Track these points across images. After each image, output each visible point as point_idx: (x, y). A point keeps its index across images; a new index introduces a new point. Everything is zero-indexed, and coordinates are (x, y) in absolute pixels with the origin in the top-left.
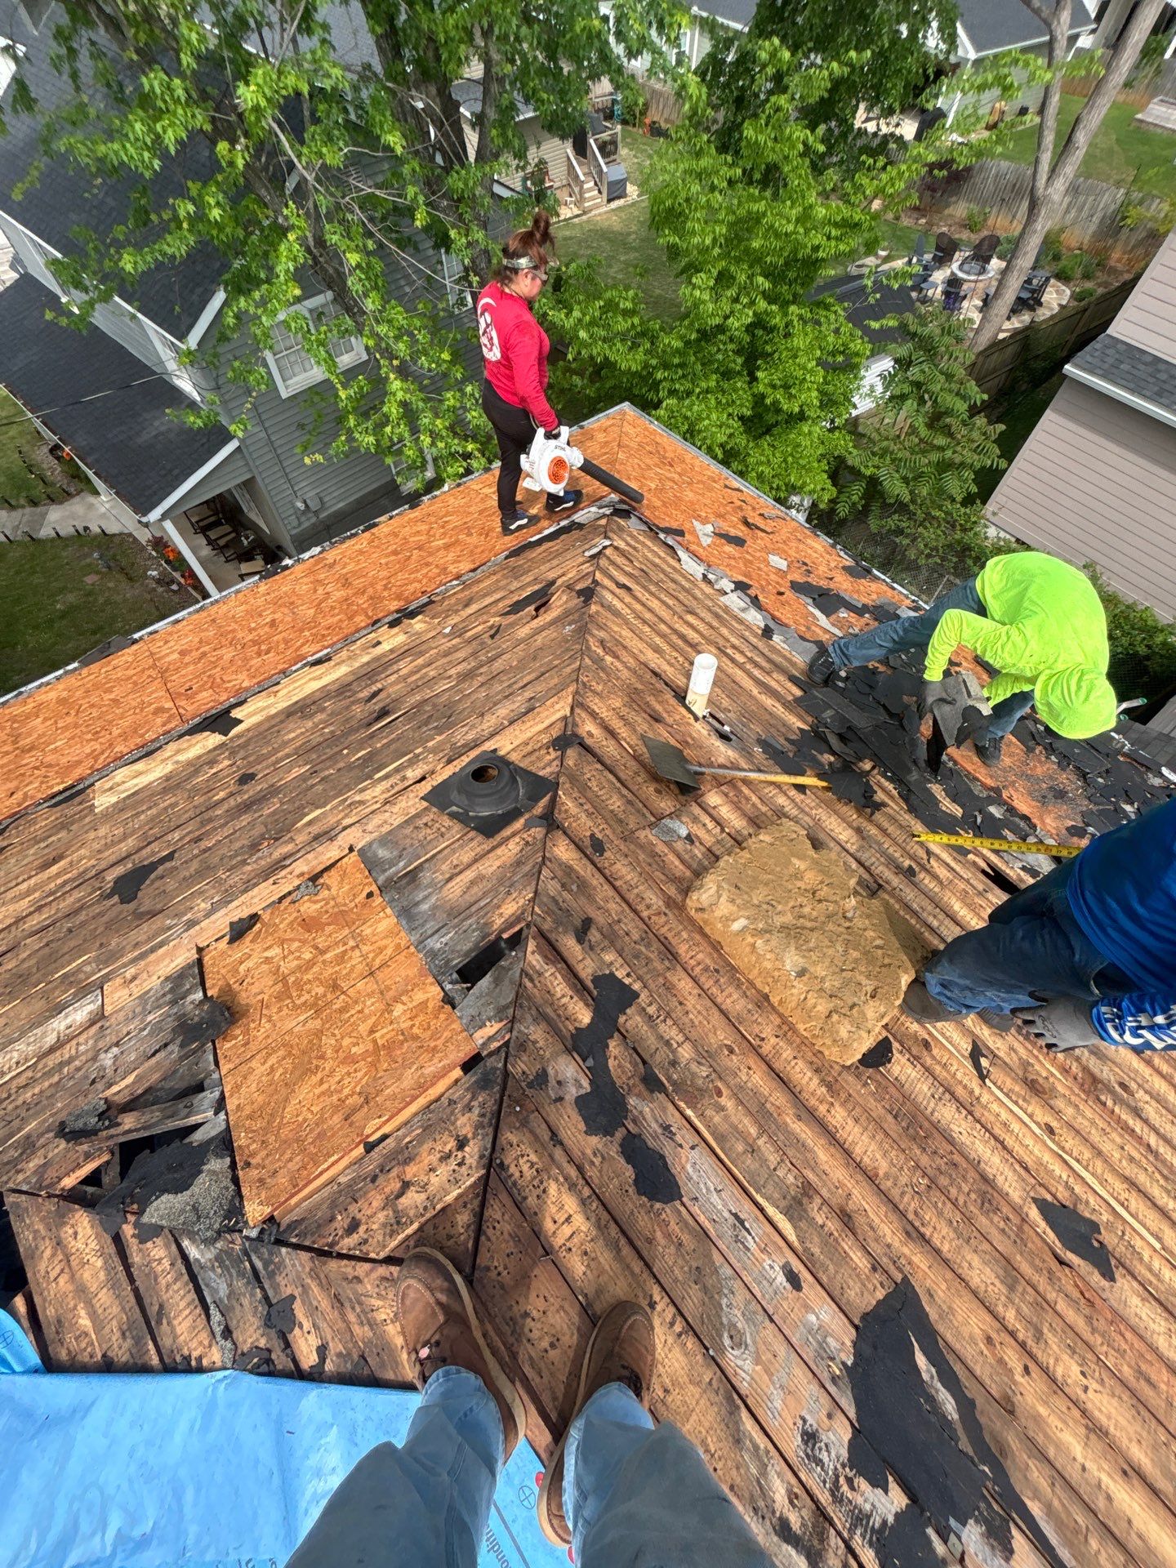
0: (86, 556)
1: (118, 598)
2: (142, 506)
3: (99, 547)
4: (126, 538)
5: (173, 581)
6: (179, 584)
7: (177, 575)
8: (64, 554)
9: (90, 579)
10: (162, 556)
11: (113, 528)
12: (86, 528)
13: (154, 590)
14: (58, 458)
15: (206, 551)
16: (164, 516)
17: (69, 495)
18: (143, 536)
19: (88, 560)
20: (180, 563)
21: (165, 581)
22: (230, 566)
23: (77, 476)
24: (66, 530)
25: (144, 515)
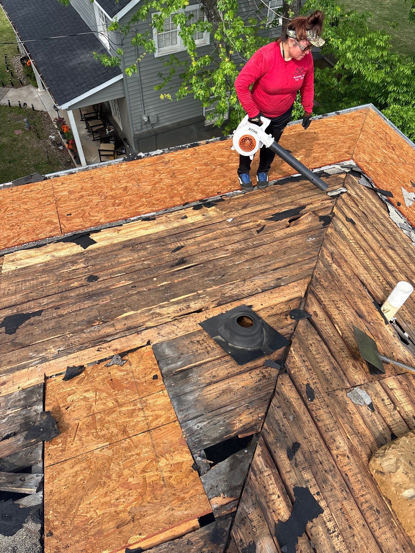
0: (19, 119)
1: (29, 146)
2: (60, 100)
3: (28, 116)
4: (44, 115)
5: (61, 145)
6: (64, 146)
7: (64, 141)
8: (9, 116)
9: (18, 132)
10: (60, 128)
11: (38, 107)
12: (25, 104)
13: (50, 146)
14: (24, 64)
15: (84, 132)
16: (70, 108)
17: (22, 84)
18: (54, 116)
19: (20, 122)
20: (68, 135)
21: (57, 143)
22: (94, 143)
23: (30, 76)
24: (14, 103)
25: (60, 105)
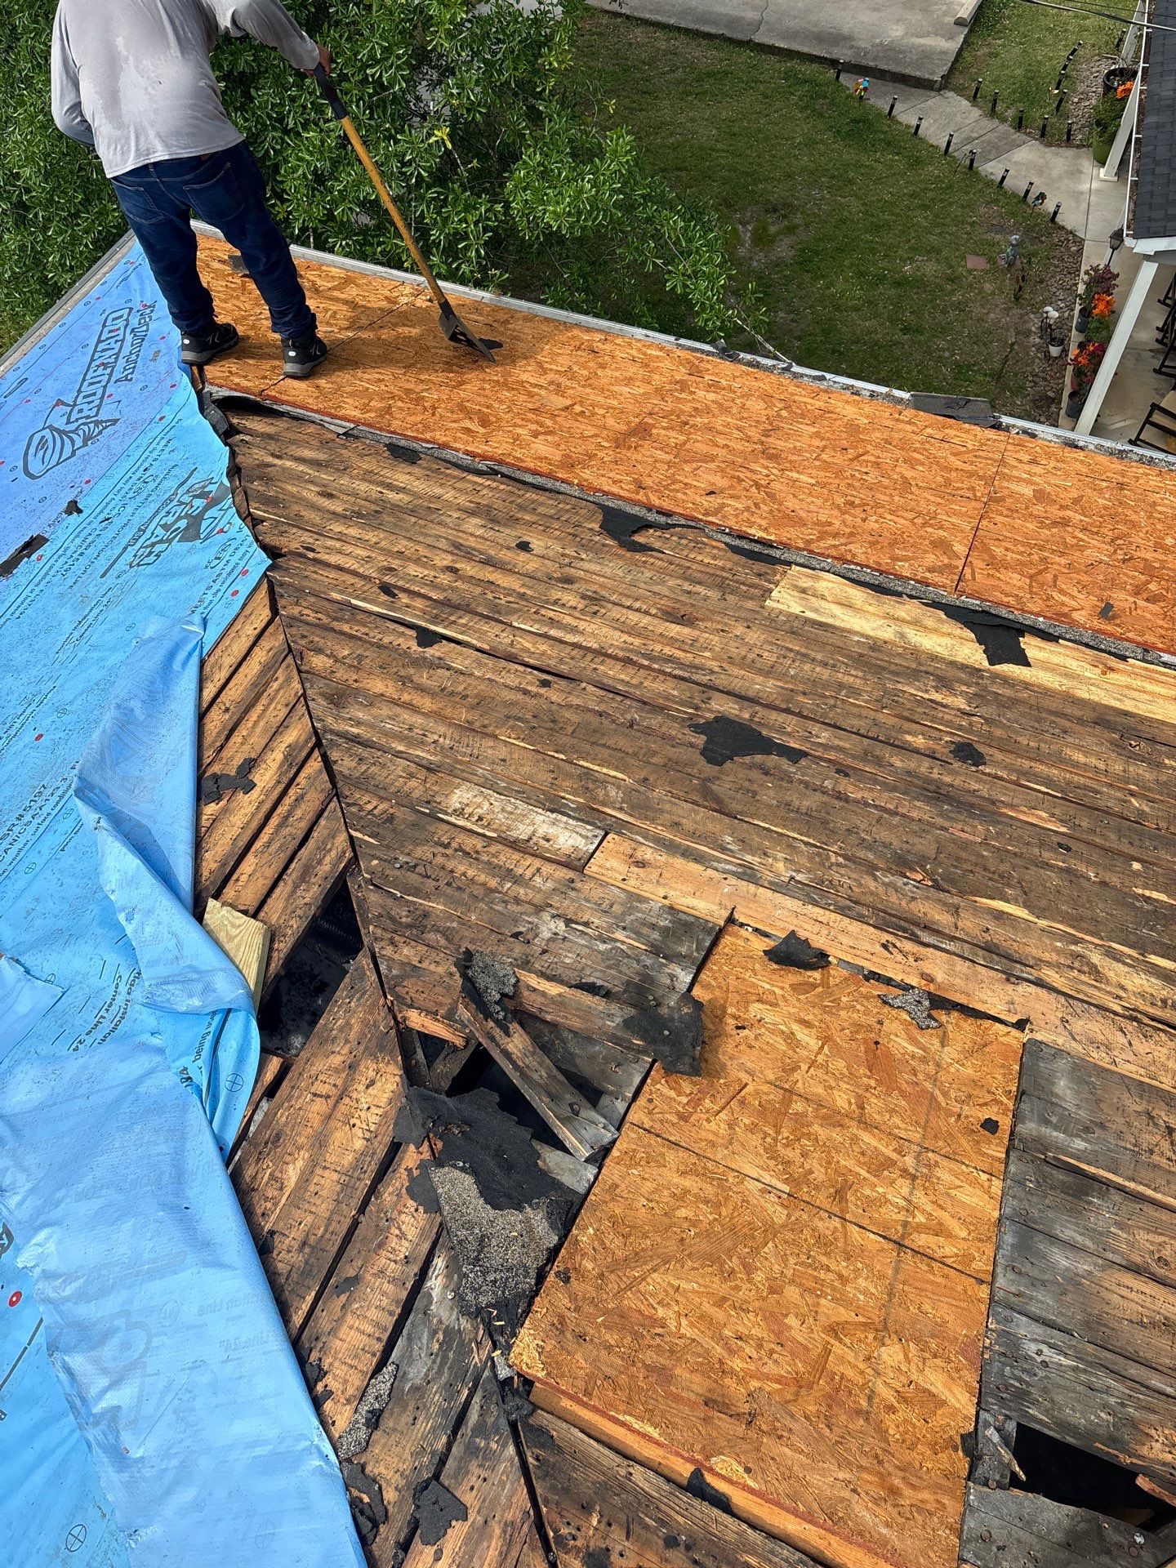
0: (1001, 229)
1: (977, 310)
2: (1142, 226)
3: (1029, 230)
4: (1072, 243)
5: (1061, 342)
6: (1065, 352)
7: (1075, 337)
8: (982, 210)
9: (975, 262)
10: (1089, 299)
11: (1069, 219)
12: (1042, 196)
13: (1028, 333)
14: (1108, 88)
15: (1149, 336)
16: (1158, 255)
17: (1068, 140)
18: (1095, 256)
19: (998, 237)
20: (1097, 330)
21: (1053, 334)
22: (1153, 380)
23: (1105, 126)
24: (1016, 183)
25: (1136, 237)
